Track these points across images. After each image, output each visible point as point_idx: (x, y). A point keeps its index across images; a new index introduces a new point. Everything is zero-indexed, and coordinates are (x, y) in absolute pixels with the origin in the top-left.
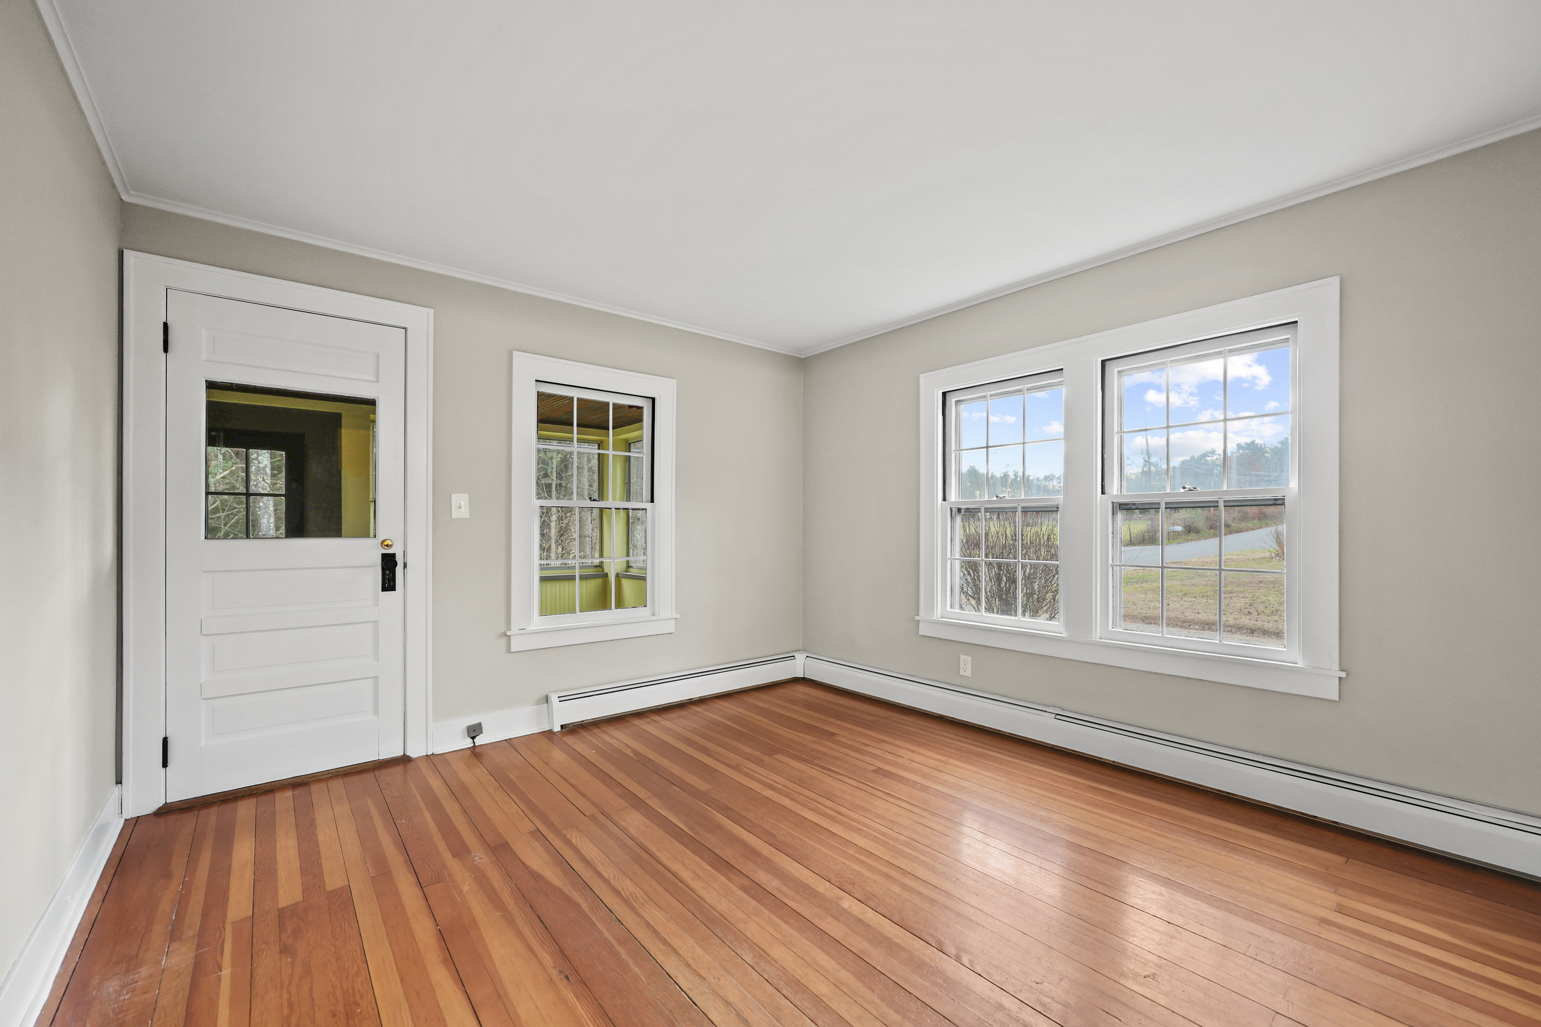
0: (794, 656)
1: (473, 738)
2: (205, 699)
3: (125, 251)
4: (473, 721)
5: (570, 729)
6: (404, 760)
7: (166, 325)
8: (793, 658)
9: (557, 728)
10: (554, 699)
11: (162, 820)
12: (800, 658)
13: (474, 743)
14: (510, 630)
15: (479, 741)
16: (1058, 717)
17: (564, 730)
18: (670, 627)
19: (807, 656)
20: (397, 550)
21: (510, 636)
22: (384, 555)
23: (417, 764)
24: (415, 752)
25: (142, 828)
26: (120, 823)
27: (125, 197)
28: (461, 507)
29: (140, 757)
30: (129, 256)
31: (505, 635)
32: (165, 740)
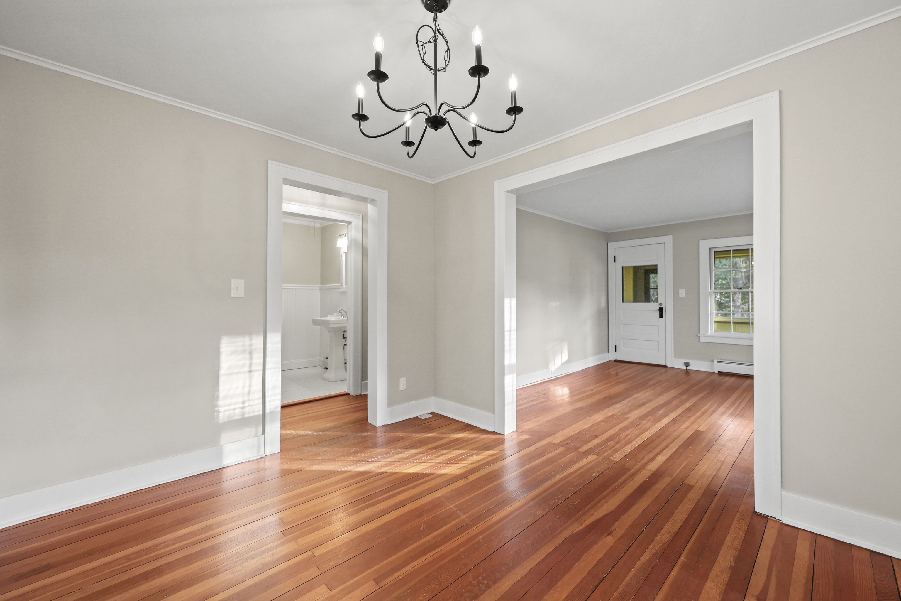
1: (687, 366)
2: (623, 339)
4: (687, 361)
5: (720, 373)
6: (665, 367)
7: (615, 257)
9: (716, 372)
10: (716, 361)
11: (615, 363)
14: (699, 334)
15: (688, 368)
20: (663, 306)
21: (699, 336)
22: (660, 308)
23: (667, 368)
24: (669, 365)
25: (610, 362)
26: (608, 360)
27: (608, 232)
28: (682, 293)
29: (612, 348)
30: (609, 244)
31: (697, 335)
32: (616, 346)
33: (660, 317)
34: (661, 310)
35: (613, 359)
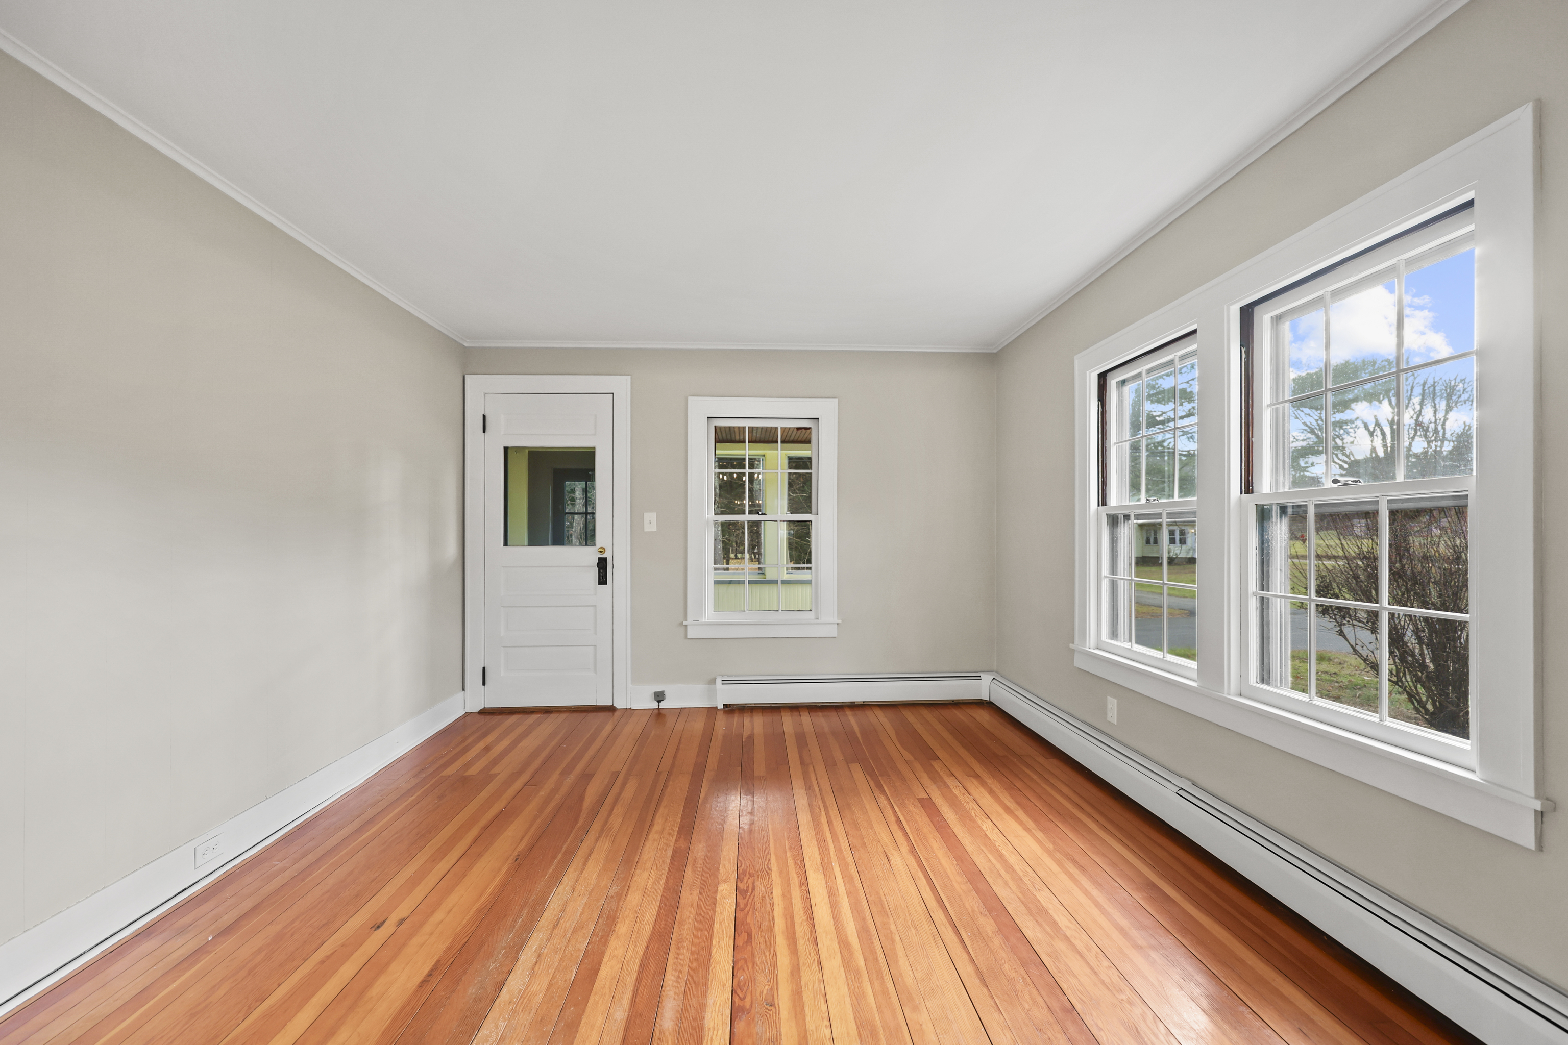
0: (980, 676)
1: (659, 702)
2: (504, 647)
3: (466, 376)
4: (659, 689)
5: (729, 709)
6: (611, 709)
7: (484, 417)
8: (979, 678)
9: (720, 707)
10: (719, 681)
11: (483, 719)
12: (986, 679)
13: (659, 705)
14: (686, 620)
15: (663, 705)
16: (1181, 792)
17: (727, 709)
18: (833, 631)
19: (994, 678)
20: (607, 555)
21: (686, 626)
22: (600, 559)
23: (617, 714)
24: (618, 705)
25: (468, 718)
26: (461, 713)
27: (466, 345)
28: (651, 522)
29: (473, 676)
30: (468, 378)
31: (681, 624)
32: (484, 668)
33: (600, 583)
34: (602, 564)
35: (475, 706)
